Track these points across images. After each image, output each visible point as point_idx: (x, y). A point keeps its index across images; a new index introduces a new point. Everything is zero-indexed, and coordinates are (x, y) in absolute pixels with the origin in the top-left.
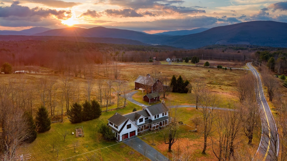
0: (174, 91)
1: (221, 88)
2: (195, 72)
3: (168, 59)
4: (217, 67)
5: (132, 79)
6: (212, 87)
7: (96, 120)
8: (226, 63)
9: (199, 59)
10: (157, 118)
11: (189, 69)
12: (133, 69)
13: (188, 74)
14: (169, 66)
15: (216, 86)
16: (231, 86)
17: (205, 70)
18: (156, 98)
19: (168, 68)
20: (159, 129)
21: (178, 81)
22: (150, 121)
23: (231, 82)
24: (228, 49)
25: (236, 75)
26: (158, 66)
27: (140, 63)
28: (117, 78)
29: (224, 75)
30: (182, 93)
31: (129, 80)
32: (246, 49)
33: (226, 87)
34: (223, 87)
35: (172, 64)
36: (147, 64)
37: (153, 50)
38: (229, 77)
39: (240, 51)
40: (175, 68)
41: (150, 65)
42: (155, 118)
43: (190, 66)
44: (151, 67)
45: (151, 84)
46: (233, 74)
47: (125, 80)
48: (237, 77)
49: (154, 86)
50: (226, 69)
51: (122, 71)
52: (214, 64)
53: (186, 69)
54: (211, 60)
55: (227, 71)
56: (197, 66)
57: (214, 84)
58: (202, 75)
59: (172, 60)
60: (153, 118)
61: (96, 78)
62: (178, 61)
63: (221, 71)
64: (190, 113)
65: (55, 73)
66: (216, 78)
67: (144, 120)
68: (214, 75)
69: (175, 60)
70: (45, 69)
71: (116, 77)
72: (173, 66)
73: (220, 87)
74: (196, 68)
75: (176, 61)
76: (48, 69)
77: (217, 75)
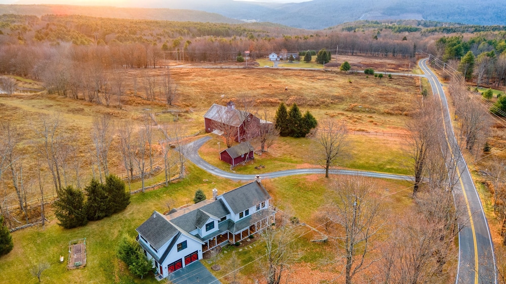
0: (283, 134)
1: (372, 122)
2: (324, 84)
3: (273, 56)
4: (363, 72)
5: (203, 103)
6: (355, 120)
7: (119, 216)
8: (381, 61)
9: (330, 55)
10: (244, 216)
11: (312, 77)
12: (204, 79)
13: (310, 91)
14: (273, 71)
15: (363, 115)
16: (391, 114)
17: (342, 80)
18: (246, 154)
19: (272, 77)
20: (249, 240)
21: (290, 115)
22: (231, 224)
23: (392, 106)
24: (384, 29)
25: (399, 90)
26: (252, 70)
27: (220, 63)
28: (173, 104)
29: (378, 90)
30: (298, 137)
31: (195, 107)
32: (416, 30)
33: (382, 118)
34: (376, 117)
35: (281, 65)
36: (232, 67)
37: (246, 33)
38: (387, 94)
39: (407, 34)
40: (285, 76)
41: (238, 69)
42: (241, 215)
43: (314, 71)
44: (239, 73)
45: (237, 123)
46: (395, 86)
47: (188, 106)
48: (403, 93)
49: (242, 127)
50: (381, 76)
51: (183, 84)
52: (359, 66)
53: (305, 78)
54: (352, 55)
55: (383, 80)
56: (326, 71)
57: (358, 111)
58: (337, 92)
59: (280, 57)
60: (235, 218)
61: (130, 105)
62: (291, 59)
63: (371, 81)
64: (312, 190)
65: (50, 92)
66: (363, 97)
67: (216, 224)
68: (358, 89)
69: (285, 57)
70: (30, 83)
71: (169, 100)
72: (281, 72)
73: (371, 117)
74: (324, 74)
75: (287, 59)
76: (36, 82)
77: (365, 91)
